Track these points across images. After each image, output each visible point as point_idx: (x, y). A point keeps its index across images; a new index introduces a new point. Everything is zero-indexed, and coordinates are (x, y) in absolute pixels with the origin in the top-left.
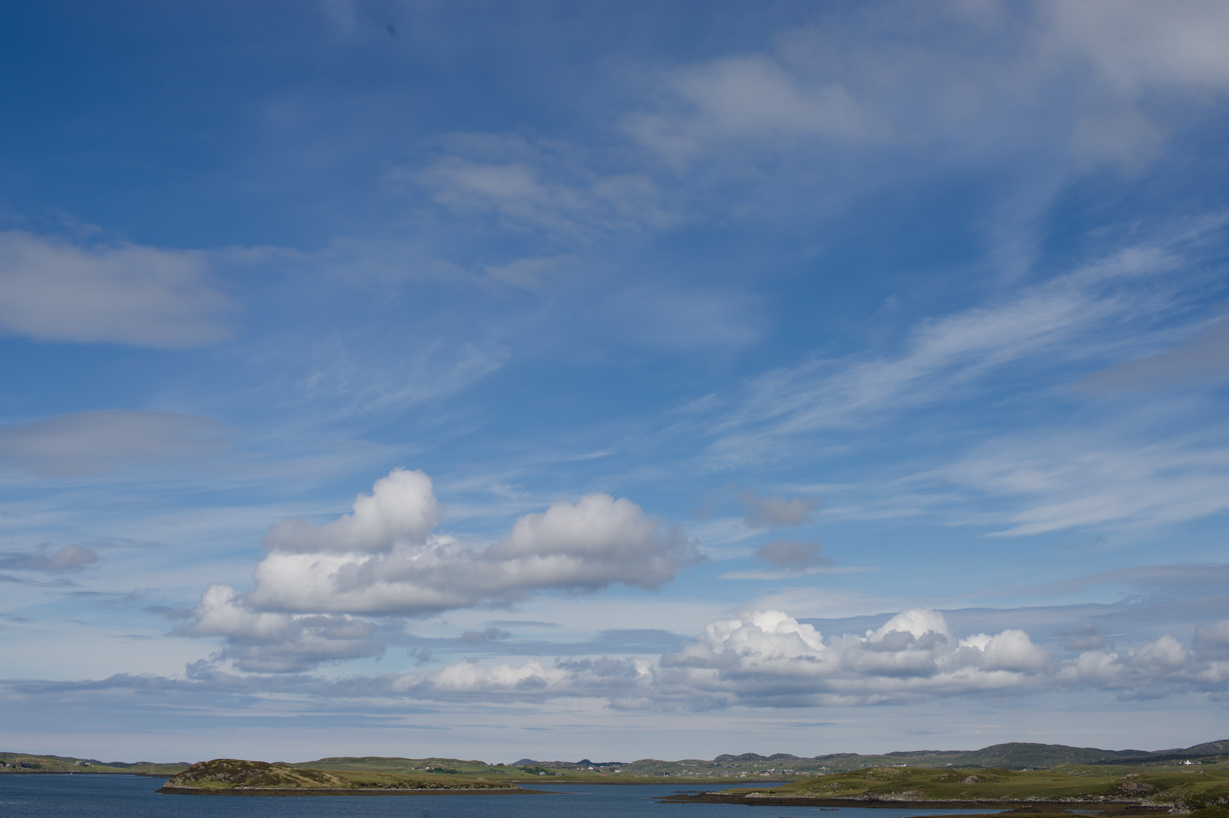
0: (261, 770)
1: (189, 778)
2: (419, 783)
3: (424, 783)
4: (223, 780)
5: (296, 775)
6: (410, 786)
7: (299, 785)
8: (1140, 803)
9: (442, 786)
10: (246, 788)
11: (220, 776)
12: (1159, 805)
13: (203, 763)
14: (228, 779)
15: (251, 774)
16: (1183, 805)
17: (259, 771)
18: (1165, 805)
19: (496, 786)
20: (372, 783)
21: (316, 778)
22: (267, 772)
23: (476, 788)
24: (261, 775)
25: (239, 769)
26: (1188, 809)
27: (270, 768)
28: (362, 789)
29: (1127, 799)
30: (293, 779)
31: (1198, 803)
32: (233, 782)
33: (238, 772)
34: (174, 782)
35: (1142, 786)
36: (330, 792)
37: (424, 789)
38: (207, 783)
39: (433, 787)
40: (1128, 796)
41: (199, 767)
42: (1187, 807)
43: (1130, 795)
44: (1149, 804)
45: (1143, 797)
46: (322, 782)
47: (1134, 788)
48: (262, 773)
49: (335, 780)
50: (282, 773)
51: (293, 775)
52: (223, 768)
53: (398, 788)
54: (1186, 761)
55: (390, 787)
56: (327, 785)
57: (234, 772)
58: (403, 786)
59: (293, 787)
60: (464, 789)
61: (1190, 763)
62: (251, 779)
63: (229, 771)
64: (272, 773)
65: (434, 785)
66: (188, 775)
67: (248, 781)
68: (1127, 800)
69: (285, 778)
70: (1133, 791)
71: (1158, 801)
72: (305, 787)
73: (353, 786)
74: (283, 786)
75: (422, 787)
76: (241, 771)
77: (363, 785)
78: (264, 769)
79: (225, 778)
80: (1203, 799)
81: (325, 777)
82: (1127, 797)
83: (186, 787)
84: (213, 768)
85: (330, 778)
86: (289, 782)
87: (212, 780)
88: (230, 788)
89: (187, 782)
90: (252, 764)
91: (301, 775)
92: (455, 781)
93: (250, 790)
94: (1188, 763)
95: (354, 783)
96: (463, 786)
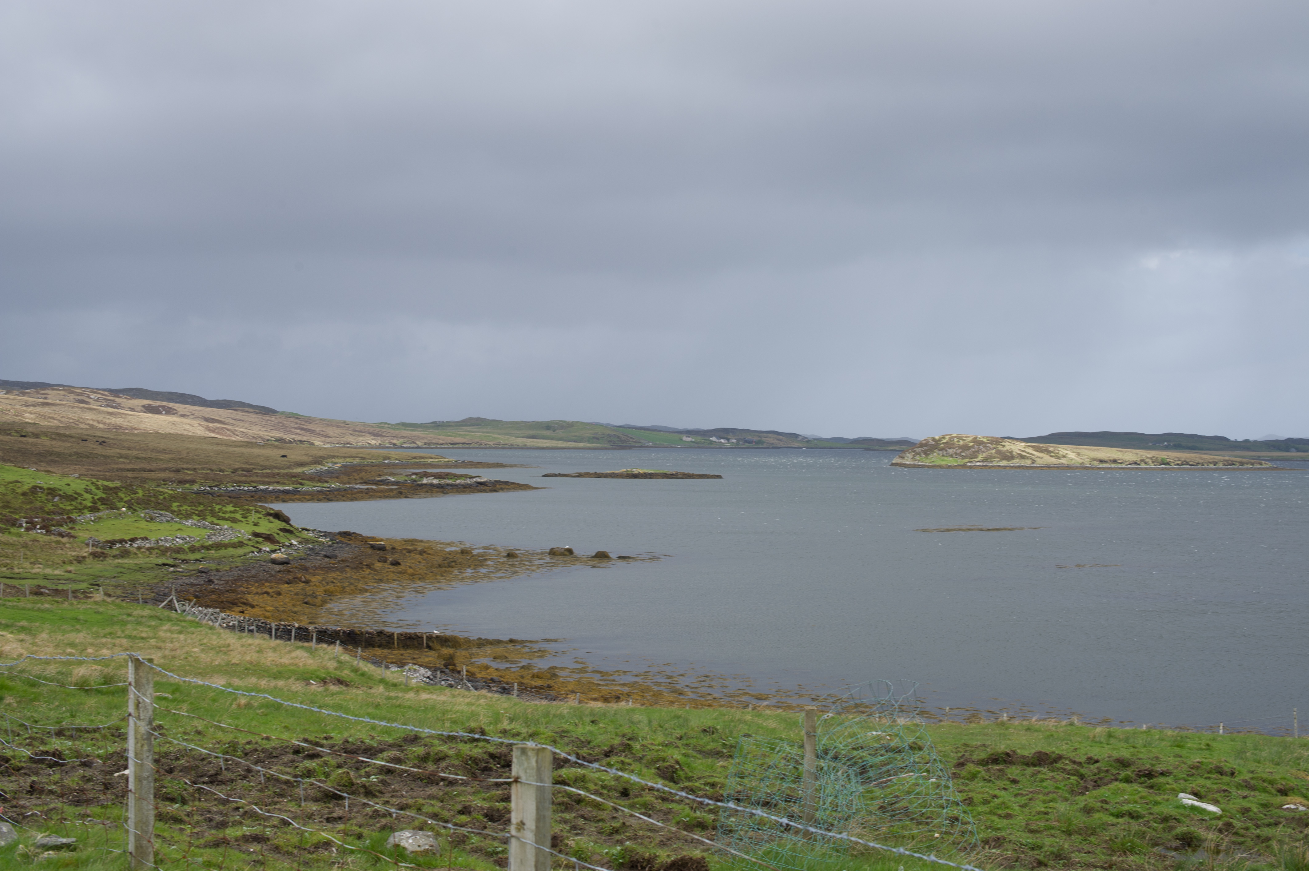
0: (994, 446)
1: (919, 454)
2: (1163, 460)
3: (1168, 460)
4: (954, 456)
5: (1030, 450)
6: (1153, 462)
7: (1034, 461)
9: (1187, 464)
10: (978, 464)
11: (950, 451)
13: (934, 440)
14: (959, 454)
15: (984, 449)
17: (992, 446)
19: (1247, 464)
20: (1111, 459)
21: (1052, 454)
22: (1000, 447)
23: (1225, 465)
24: (994, 451)
25: (971, 444)
27: (1003, 444)
28: (1101, 466)
30: (1028, 455)
32: (964, 457)
33: (969, 448)
34: (903, 458)
36: (1068, 467)
37: (1167, 466)
38: (935, 458)
39: (1178, 465)
41: (928, 442)
46: (1058, 458)
48: (995, 448)
49: (1071, 455)
50: (1017, 448)
51: (1027, 450)
52: (954, 444)
53: (1139, 465)
55: (1130, 464)
56: (1063, 461)
57: (965, 448)
58: (1146, 463)
59: (1028, 463)
60: (1212, 466)
62: (984, 455)
63: (960, 447)
64: (1005, 449)
65: (1179, 462)
66: (918, 450)
67: (980, 457)
69: (1020, 454)
72: (1039, 462)
73: (1092, 463)
74: (1017, 462)
75: (1164, 464)
76: (973, 447)
77: (1101, 461)
78: (996, 444)
79: (956, 454)
81: (1061, 453)
83: (916, 463)
84: (943, 443)
85: (1067, 454)
86: (1023, 457)
87: (943, 456)
88: (962, 464)
89: (918, 457)
90: (985, 440)
91: (1036, 451)
92: (1201, 458)
93: (983, 466)
95: (1094, 459)
96: (1210, 463)
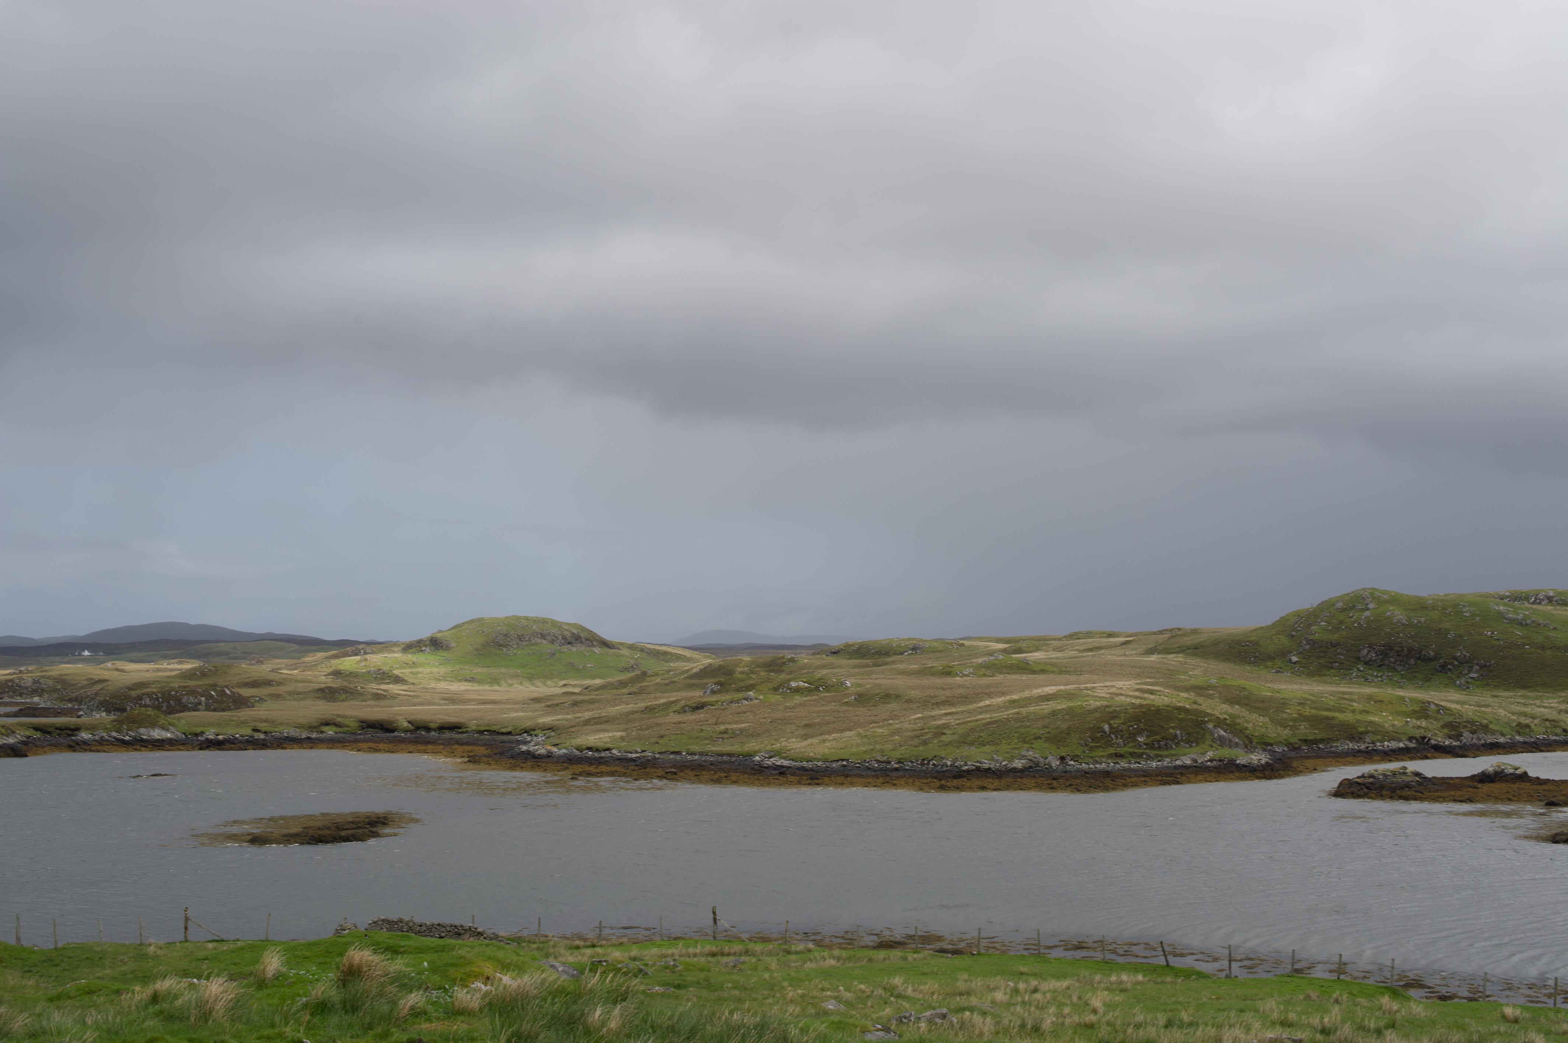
8: (38, 704)
12: (62, 706)
16: (98, 707)
18: (70, 705)
26: (104, 711)
29: (19, 698)
31: (116, 704)
35: (39, 682)
40: (21, 695)
42: (103, 709)
43: (23, 693)
44: (49, 704)
45: (40, 696)
47: (28, 685)
54: (84, 651)
61: (89, 654)
68: (19, 700)
70: (27, 688)
71: (61, 701)
80: (123, 700)
82: (19, 696)
94: (86, 653)
